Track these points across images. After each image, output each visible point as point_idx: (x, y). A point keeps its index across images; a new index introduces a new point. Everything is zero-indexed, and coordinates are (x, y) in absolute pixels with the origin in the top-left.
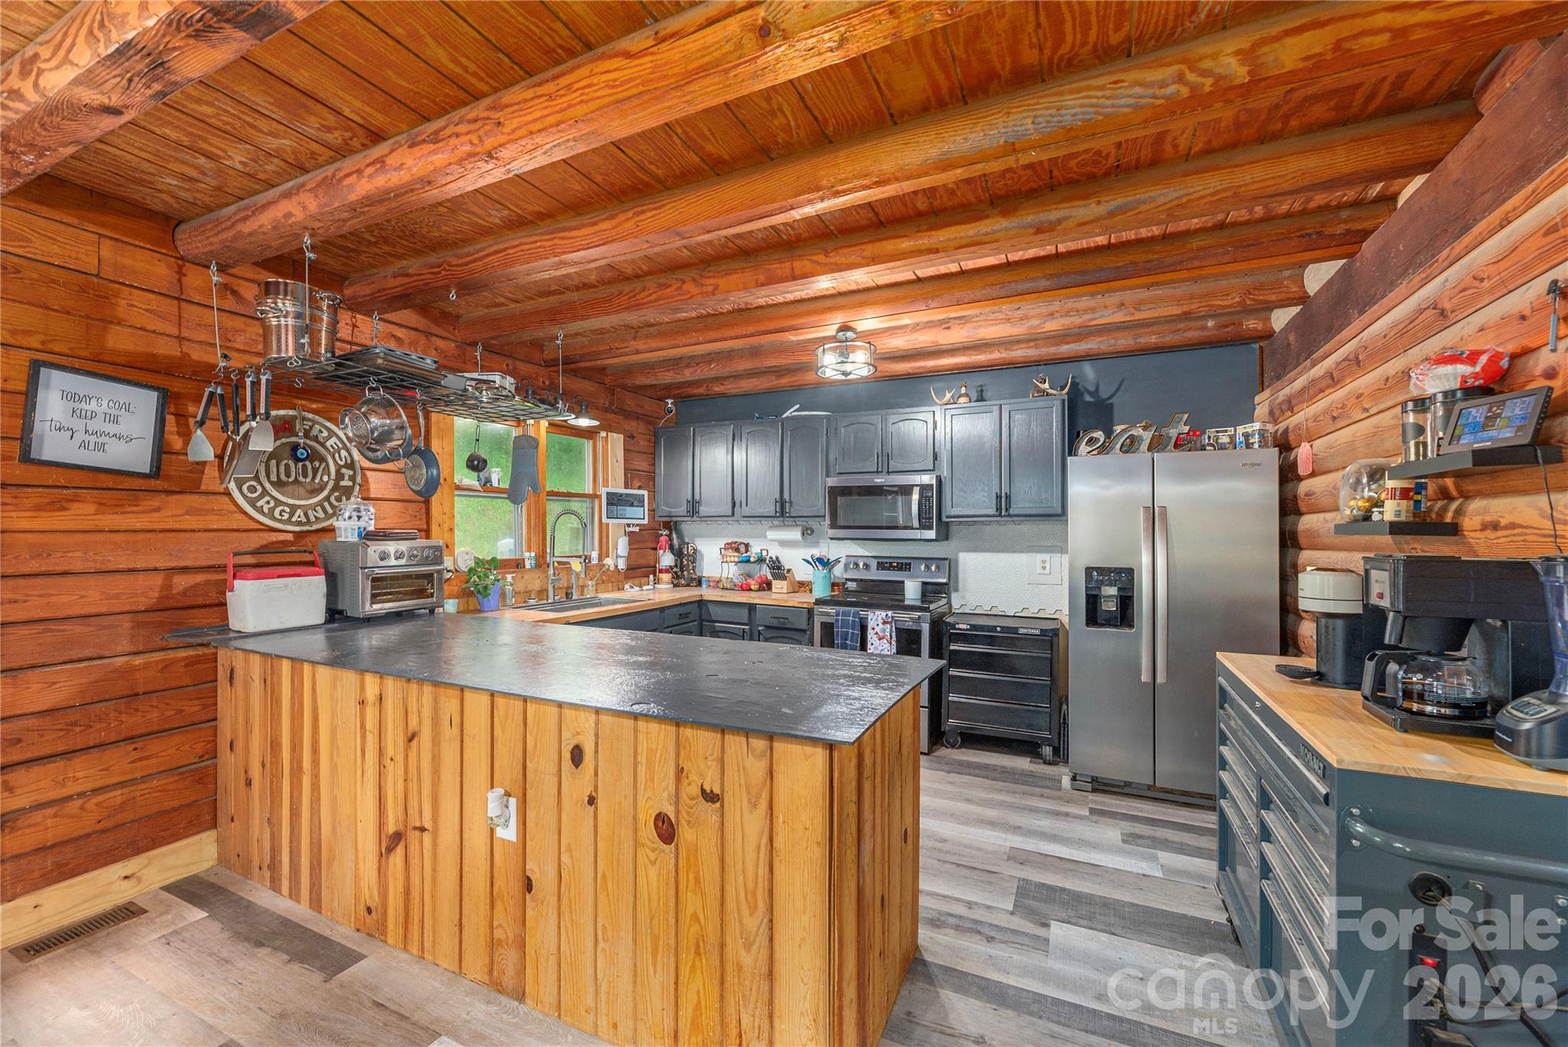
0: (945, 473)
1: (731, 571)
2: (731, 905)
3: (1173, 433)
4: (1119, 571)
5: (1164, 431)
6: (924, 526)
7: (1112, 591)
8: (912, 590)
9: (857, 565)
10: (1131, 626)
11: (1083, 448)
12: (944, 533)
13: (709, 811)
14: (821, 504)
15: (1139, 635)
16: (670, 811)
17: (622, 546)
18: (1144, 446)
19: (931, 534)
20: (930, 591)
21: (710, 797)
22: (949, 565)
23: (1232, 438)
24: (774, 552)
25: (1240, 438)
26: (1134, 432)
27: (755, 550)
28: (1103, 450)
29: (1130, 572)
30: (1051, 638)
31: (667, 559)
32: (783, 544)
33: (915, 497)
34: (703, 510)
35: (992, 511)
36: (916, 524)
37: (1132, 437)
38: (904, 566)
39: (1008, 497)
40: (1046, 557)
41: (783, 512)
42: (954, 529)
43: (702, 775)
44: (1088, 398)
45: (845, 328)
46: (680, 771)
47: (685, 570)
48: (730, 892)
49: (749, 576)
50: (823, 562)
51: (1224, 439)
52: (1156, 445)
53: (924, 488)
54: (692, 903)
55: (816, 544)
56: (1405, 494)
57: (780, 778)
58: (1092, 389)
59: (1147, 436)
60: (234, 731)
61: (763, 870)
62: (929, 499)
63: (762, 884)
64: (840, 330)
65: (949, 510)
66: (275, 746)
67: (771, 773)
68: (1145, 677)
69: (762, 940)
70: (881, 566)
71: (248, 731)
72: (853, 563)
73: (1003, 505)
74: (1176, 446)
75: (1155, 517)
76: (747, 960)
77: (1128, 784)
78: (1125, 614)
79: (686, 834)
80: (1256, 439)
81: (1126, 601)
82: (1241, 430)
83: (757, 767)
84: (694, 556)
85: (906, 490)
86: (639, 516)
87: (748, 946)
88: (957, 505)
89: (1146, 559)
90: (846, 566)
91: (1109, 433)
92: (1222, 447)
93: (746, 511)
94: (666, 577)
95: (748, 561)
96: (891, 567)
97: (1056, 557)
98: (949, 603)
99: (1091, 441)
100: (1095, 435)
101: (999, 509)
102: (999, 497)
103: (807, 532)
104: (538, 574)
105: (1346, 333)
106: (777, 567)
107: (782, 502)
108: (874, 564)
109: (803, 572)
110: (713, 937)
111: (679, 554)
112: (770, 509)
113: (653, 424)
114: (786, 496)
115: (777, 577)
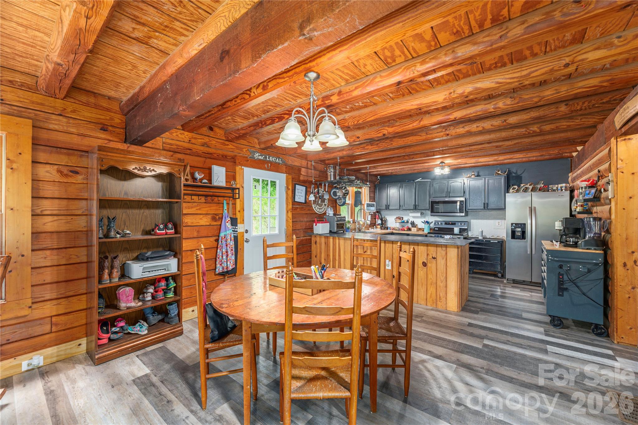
0: (467, 197)
1: (397, 225)
2: (438, 276)
3: (539, 186)
4: (521, 224)
5: (536, 186)
6: (461, 211)
7: (520, 229)
8: (456, 230)
9: (438, 223)
10: (525, 239)
11: (511, 190)
12: (467, 215)
13: (434, 261)
14: (427, 206)
15: (527, 241)
16: (426, 261)
17: (369, 217)
18: (530, 190)
19: (463, 214)
20: (462, 231)
21: (434, 258)
22: (468, 223)
23: (557, 188)
24: (411, 219)
25: (559, 188)
26: (527, 186)
27: (405, 219)
28: (518, 191)
29: (525, 224)
30: (501, 243)
31: (379, 222)
32: (414, 217)
33: (458, 204)
34: (390, 208)
35: (483, 208)
36: (458, 211)
37: (526, 188)
38: (454, 223)
39: (487, 204)
40: (500, 221)
41: (415, 208)
42: (469, 213)
43: (432, 254)
44: (514, 175)
45: (442, 162)
46: (428, 255)
47: (384, 225)
48: (438, 273)
49: (403, 226)
50: (427, 222)
51: (555, 188)
52: (533, 190)
53: (461, 202)
54: (430, 276)
55: (425, 217)
56: (582, 206)
57: (448, 254)
58: (515, 172)
59: (531, 187)
60: (316, 253)
61: (445, 269)
62: (463, 204)
63: (445, 272)
64: (441, 163)
65: (468, 207)
66: (328, 256)
67: (446, 253)
68: (529, 252)
69: (445, 281)
70: (446, 224)
71: (321, 252)
72: (436, 222)
73: (486, 207)
74: (539, 190)
75: (532, 210)
76: (441, 285)
77: (524, 281)
78: (523, 235)
79: (429, 265)
80: (564, 188)
81: (524, 233)
82: (560, 186)
83: (444, 253)
84: (386, 221)
85: (455, 202)
86: (373, 209)
87: (442, 282)
88: (471, 205)
89: (529, 222)
90: (435, 223)
91: (519, 186)
92: (554, 191)
93: (404, 208)
94: (379, 227)
95: (404, 222)
96: (449, 224)
97: (503, 221)
98: (468, 234)
99: (514, 189)
100: (515, 187)
101: (484, 207)
102: (484, 204)
103: (422, 214)
104: (353, 224)
105: (583, 164)
106: (413, 224)
107: (415, 205)
108: (444, 223)
109: (421, 225)
110: (434, 281)
111: (382, 220)
112: (412, 207)
113: (374, 183)
114: (417, 204)
115: (412, 226)
